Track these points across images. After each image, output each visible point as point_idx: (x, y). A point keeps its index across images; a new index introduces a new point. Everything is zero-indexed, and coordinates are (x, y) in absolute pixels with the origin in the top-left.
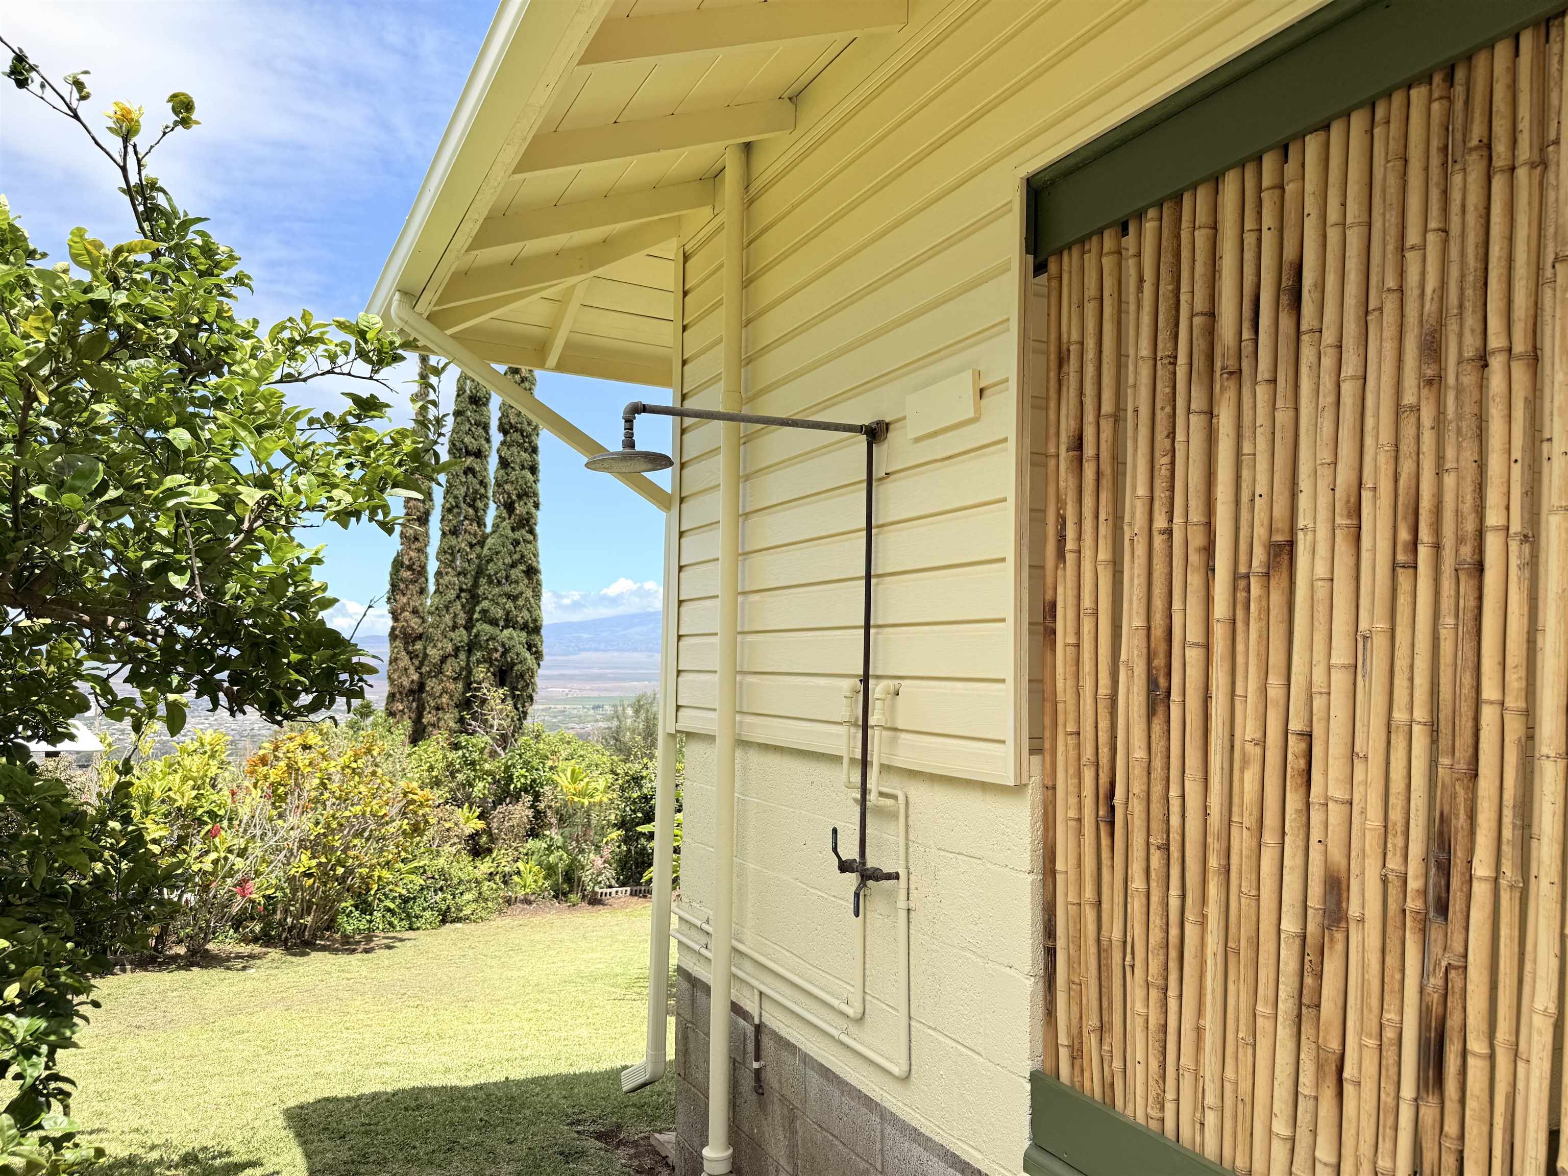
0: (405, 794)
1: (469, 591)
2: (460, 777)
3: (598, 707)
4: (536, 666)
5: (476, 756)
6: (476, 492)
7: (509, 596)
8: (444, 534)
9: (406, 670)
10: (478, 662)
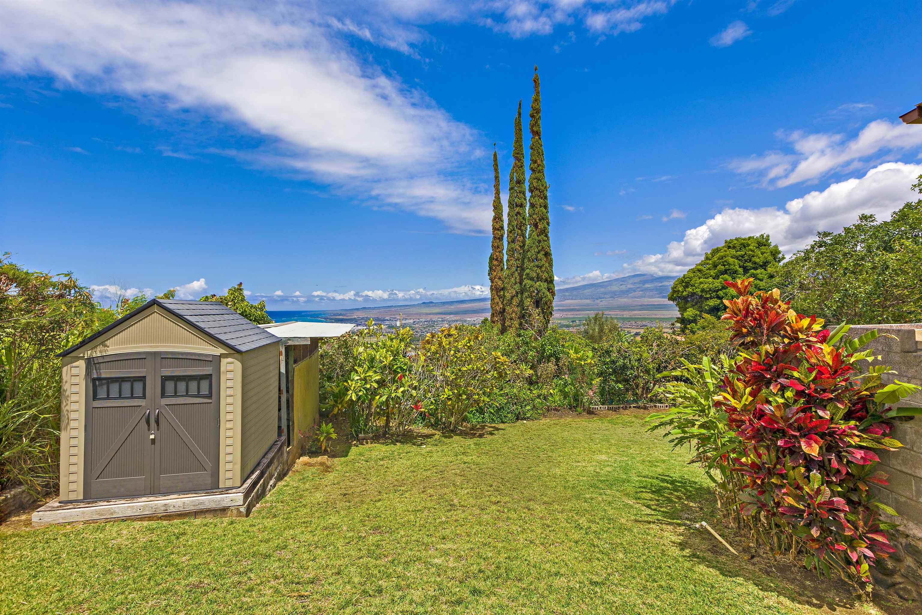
0: (495, 359)
1: (521, 267)
2: (522, 349)
3: (574, 321)
4: (552, 298)
5: (528, 340)
6: (521, 222)
7: (538, 266)
8: (509, 243)
9: (498, 303)
10: (526, 297)
